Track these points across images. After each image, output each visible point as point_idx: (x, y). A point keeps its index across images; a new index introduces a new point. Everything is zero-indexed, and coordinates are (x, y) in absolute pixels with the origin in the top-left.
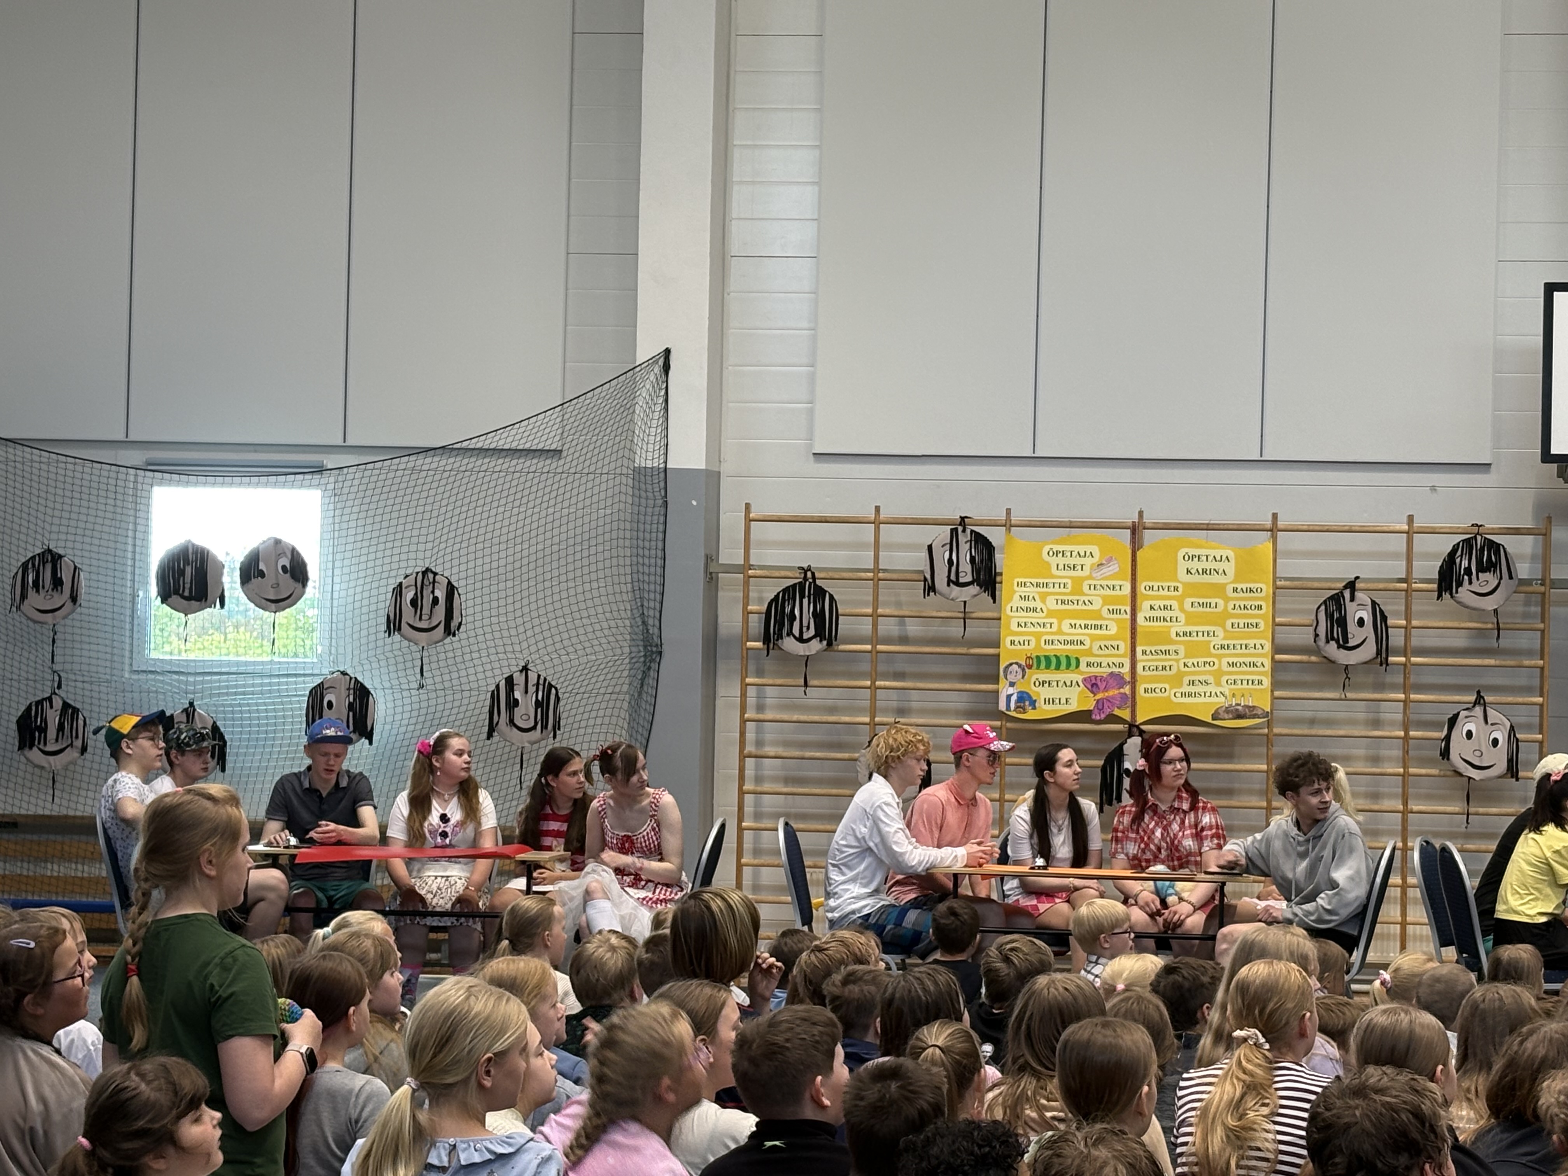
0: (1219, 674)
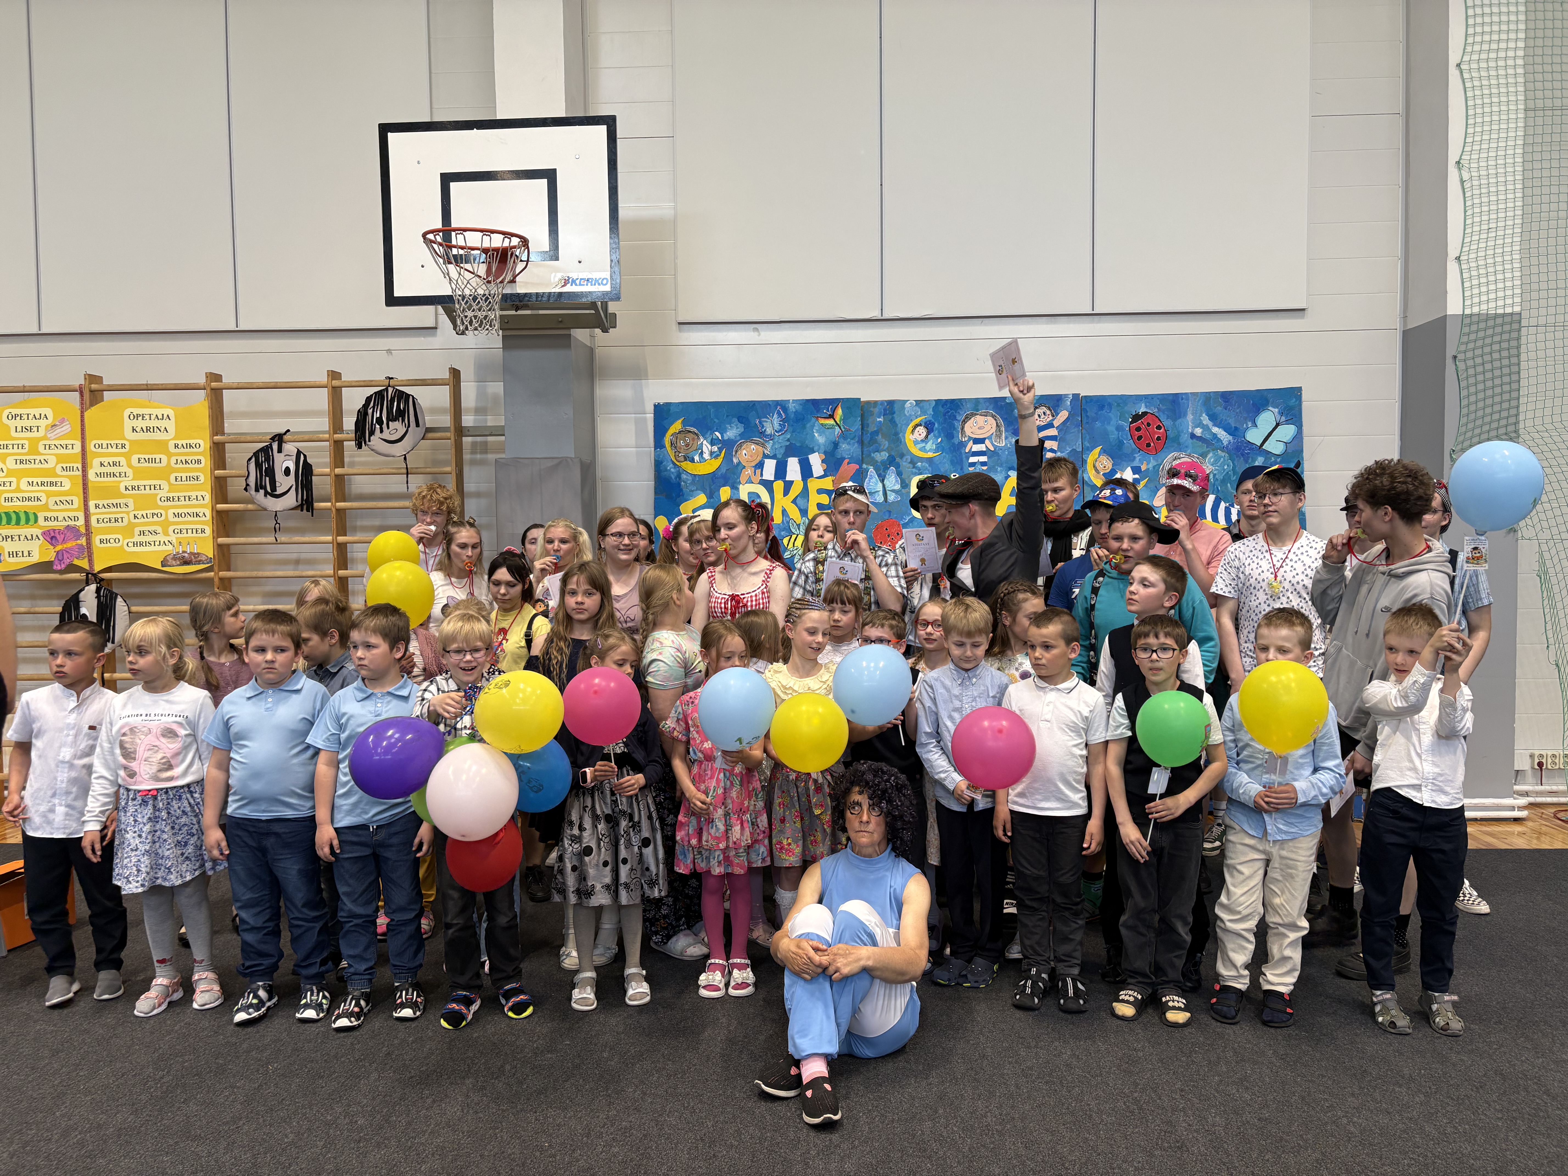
0: (166, 525)
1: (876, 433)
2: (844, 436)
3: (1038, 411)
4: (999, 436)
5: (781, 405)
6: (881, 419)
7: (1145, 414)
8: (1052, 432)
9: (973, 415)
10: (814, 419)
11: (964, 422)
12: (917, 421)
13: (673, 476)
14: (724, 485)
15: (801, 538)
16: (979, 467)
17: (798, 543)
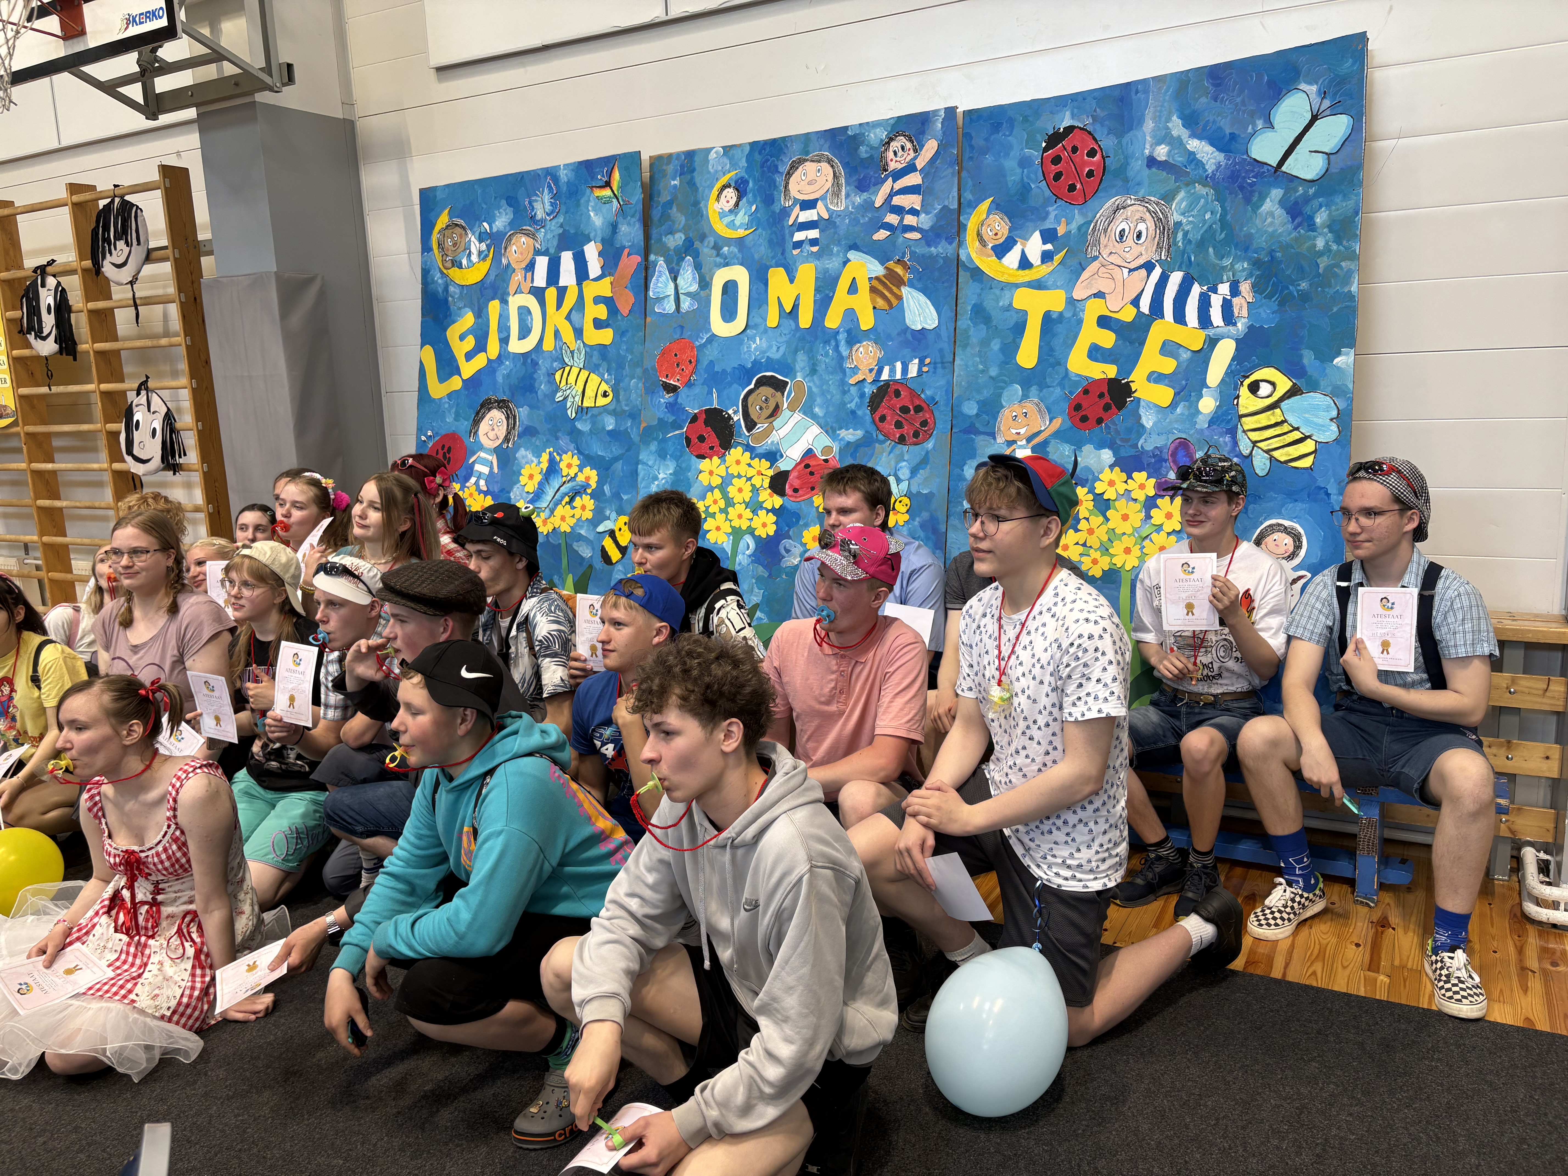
1: (669, 204)
3: (895, 145)
4: (837, 194)
5: (552, 174)
6: (676, 183)
7: (1070, 129)
8: (914, 179)
9: (801, 162)
11: (789, 175)
12: (724, 180)
13: (440, 290)
14: (493, 299)
15: (575, 371)
16: (807, 247)
17: (572, 379)
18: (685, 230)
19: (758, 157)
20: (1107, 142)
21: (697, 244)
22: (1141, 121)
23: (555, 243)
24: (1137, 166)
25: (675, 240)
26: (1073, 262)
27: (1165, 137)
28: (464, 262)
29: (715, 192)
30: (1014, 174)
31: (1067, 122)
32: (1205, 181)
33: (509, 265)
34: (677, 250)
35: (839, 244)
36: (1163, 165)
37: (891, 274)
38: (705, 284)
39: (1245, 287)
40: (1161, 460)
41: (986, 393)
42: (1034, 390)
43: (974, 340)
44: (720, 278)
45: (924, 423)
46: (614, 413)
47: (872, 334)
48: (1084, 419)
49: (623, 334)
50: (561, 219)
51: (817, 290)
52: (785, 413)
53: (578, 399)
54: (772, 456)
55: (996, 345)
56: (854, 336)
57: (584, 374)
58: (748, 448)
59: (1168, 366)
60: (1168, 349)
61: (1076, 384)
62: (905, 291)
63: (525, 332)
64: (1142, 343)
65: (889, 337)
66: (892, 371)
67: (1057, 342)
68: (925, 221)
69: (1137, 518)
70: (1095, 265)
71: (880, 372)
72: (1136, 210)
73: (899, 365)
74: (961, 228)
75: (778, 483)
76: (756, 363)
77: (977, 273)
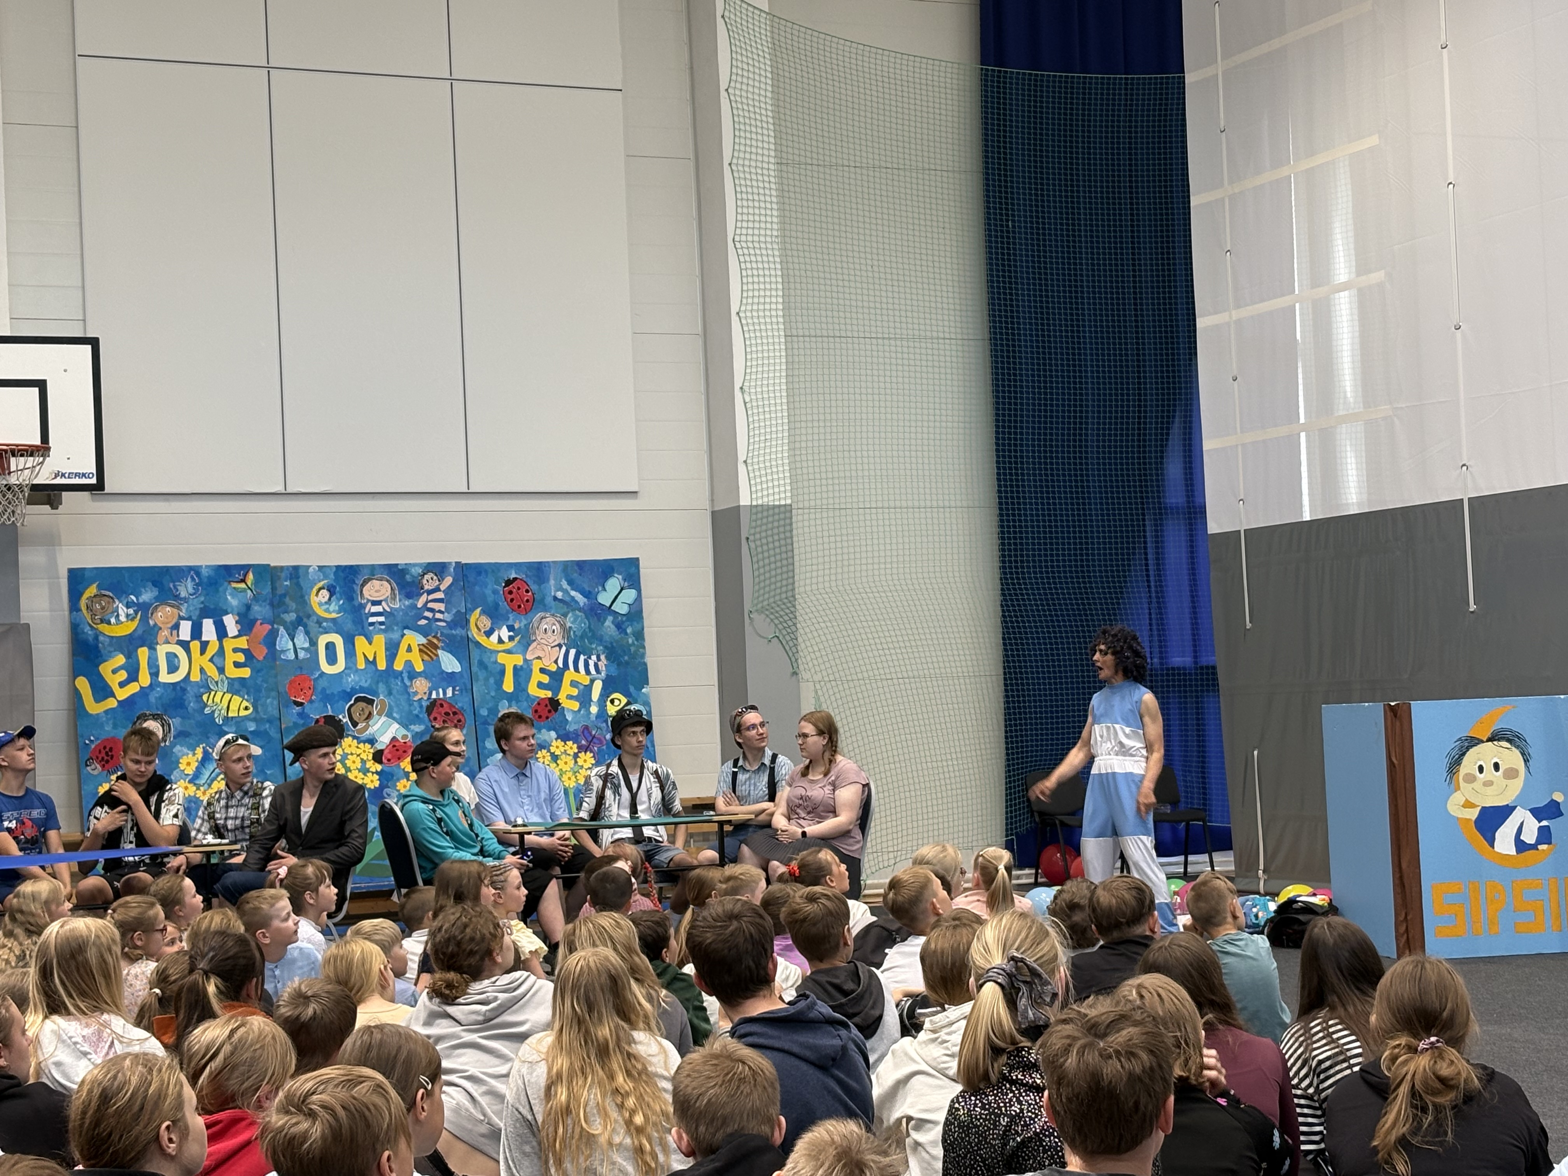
1: (285, 595)
2: (255, 598)
3: (426, 577)
4: (393, 598)
5: (195, 570)
6: (287, 583)
7: (515, 579)
8: (440, 595)
9: (369, 580)
10: (226, 584)
11: (363, 586)
12: (321, 584)
13: (91, 639)
14: (142, 646)
15: (219, 694)
16: (378, 626)
17: (217, 699)
18: (296, 611)
19: (341, 574)
20: (534, 587)
21: (305, 620)
22: (548, 580)
23: (197, 613)
24: (549, 600)
25: (291, 617)
26: (524, 642)
27: (560, 589)
28: (113, 620)
29: (315, 590)
30: (491, 599)
31: (513, 576)
32: (580, 610)
33: (156, 625)
34: (292, 623)
35: (397, 625)
36: (561, 601)
37: (430, 643)
38: (314, 643)
39: (603, 657)
40: (578, 735)
41: (490, 705)
42: (514, 702)
43: (481, 678)
44: (323, 640)
45: (459, 721)
46: (254, 720)
47: (424, 674)
48: (540, 717)
49: (258, 671)
50: (202, 599)
51: (386, 649)
52: (375, 716)
53: (224, 712)
54: (372, 741)
55: (492, 680)
56: (413, 675)
57: (228, 696)
58: (354, 737)
59: (575, 692)
60: (574, 684)
61: (534, 700)
62: (440, 652)
63: (173, 668)
64: (561, 681)
65: (433, 676)
66: (438, 694)
67: (522, 680)
68: (448, 617)
69: (571, 763)
70: (535, 644)
71: (430, 694)
72: (550, 620)
73: (441, 691)
74: (467, 621)
75: (378, 757)
76: (352, 688)
77: (478, 644)
